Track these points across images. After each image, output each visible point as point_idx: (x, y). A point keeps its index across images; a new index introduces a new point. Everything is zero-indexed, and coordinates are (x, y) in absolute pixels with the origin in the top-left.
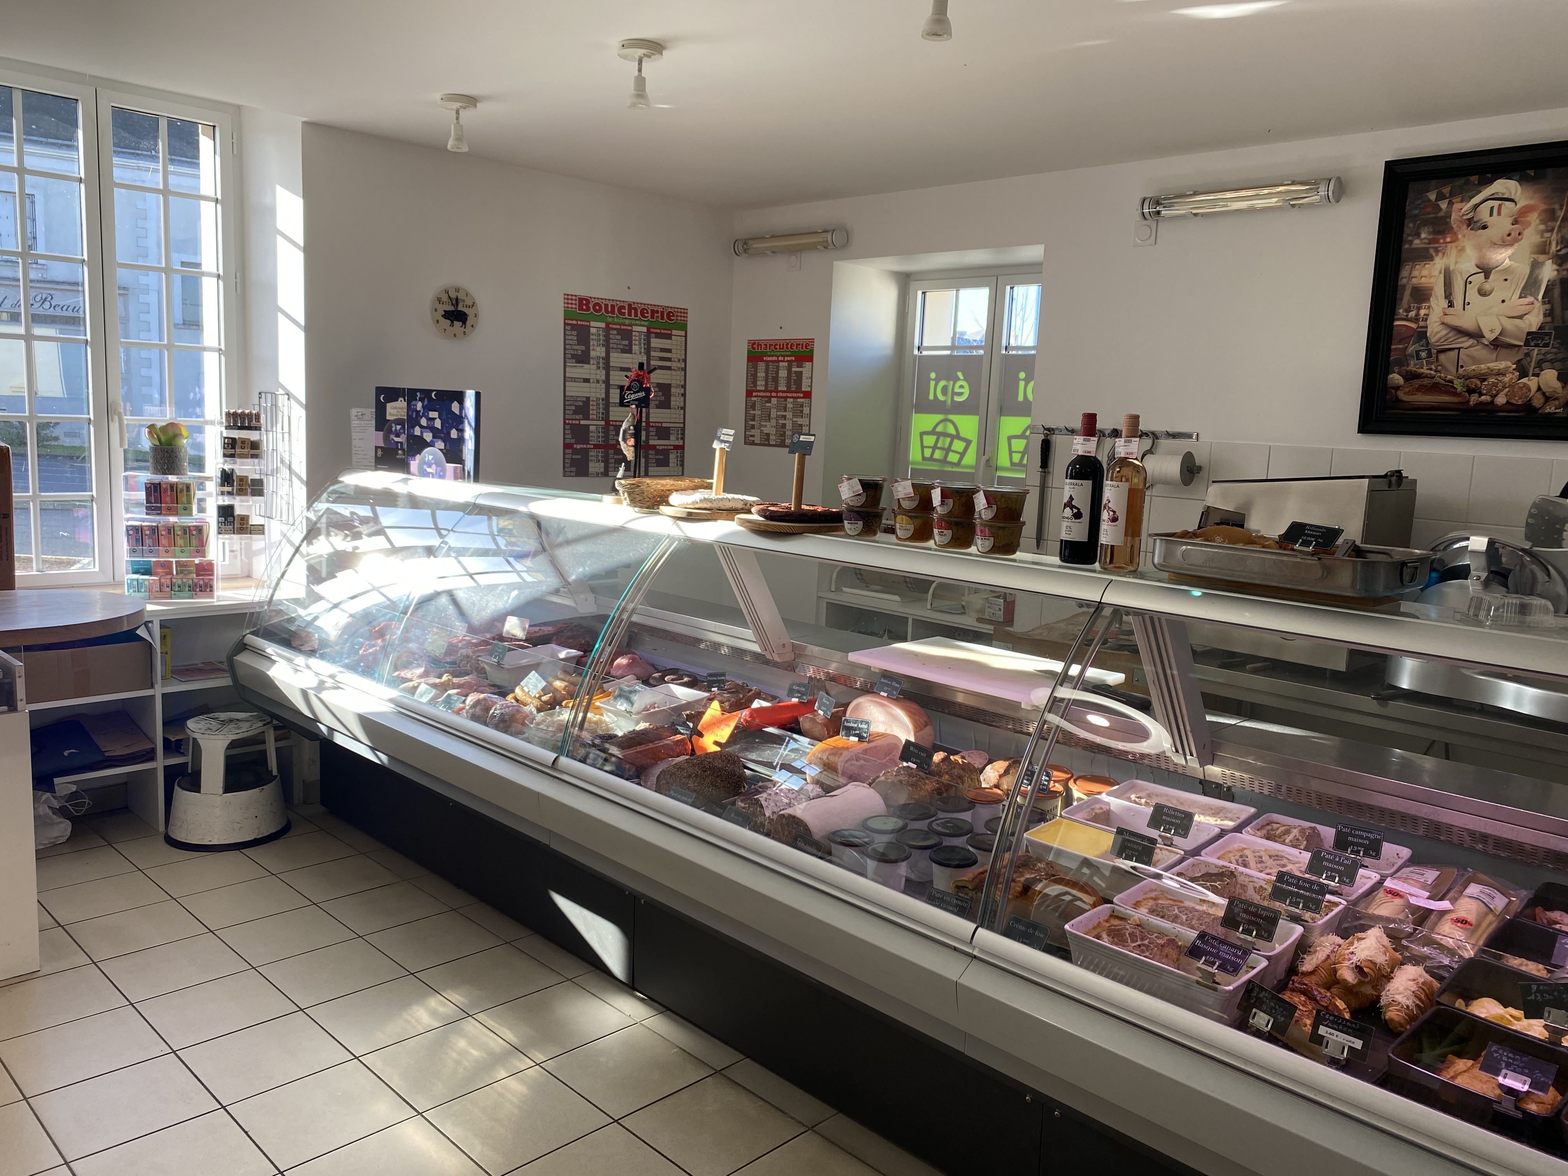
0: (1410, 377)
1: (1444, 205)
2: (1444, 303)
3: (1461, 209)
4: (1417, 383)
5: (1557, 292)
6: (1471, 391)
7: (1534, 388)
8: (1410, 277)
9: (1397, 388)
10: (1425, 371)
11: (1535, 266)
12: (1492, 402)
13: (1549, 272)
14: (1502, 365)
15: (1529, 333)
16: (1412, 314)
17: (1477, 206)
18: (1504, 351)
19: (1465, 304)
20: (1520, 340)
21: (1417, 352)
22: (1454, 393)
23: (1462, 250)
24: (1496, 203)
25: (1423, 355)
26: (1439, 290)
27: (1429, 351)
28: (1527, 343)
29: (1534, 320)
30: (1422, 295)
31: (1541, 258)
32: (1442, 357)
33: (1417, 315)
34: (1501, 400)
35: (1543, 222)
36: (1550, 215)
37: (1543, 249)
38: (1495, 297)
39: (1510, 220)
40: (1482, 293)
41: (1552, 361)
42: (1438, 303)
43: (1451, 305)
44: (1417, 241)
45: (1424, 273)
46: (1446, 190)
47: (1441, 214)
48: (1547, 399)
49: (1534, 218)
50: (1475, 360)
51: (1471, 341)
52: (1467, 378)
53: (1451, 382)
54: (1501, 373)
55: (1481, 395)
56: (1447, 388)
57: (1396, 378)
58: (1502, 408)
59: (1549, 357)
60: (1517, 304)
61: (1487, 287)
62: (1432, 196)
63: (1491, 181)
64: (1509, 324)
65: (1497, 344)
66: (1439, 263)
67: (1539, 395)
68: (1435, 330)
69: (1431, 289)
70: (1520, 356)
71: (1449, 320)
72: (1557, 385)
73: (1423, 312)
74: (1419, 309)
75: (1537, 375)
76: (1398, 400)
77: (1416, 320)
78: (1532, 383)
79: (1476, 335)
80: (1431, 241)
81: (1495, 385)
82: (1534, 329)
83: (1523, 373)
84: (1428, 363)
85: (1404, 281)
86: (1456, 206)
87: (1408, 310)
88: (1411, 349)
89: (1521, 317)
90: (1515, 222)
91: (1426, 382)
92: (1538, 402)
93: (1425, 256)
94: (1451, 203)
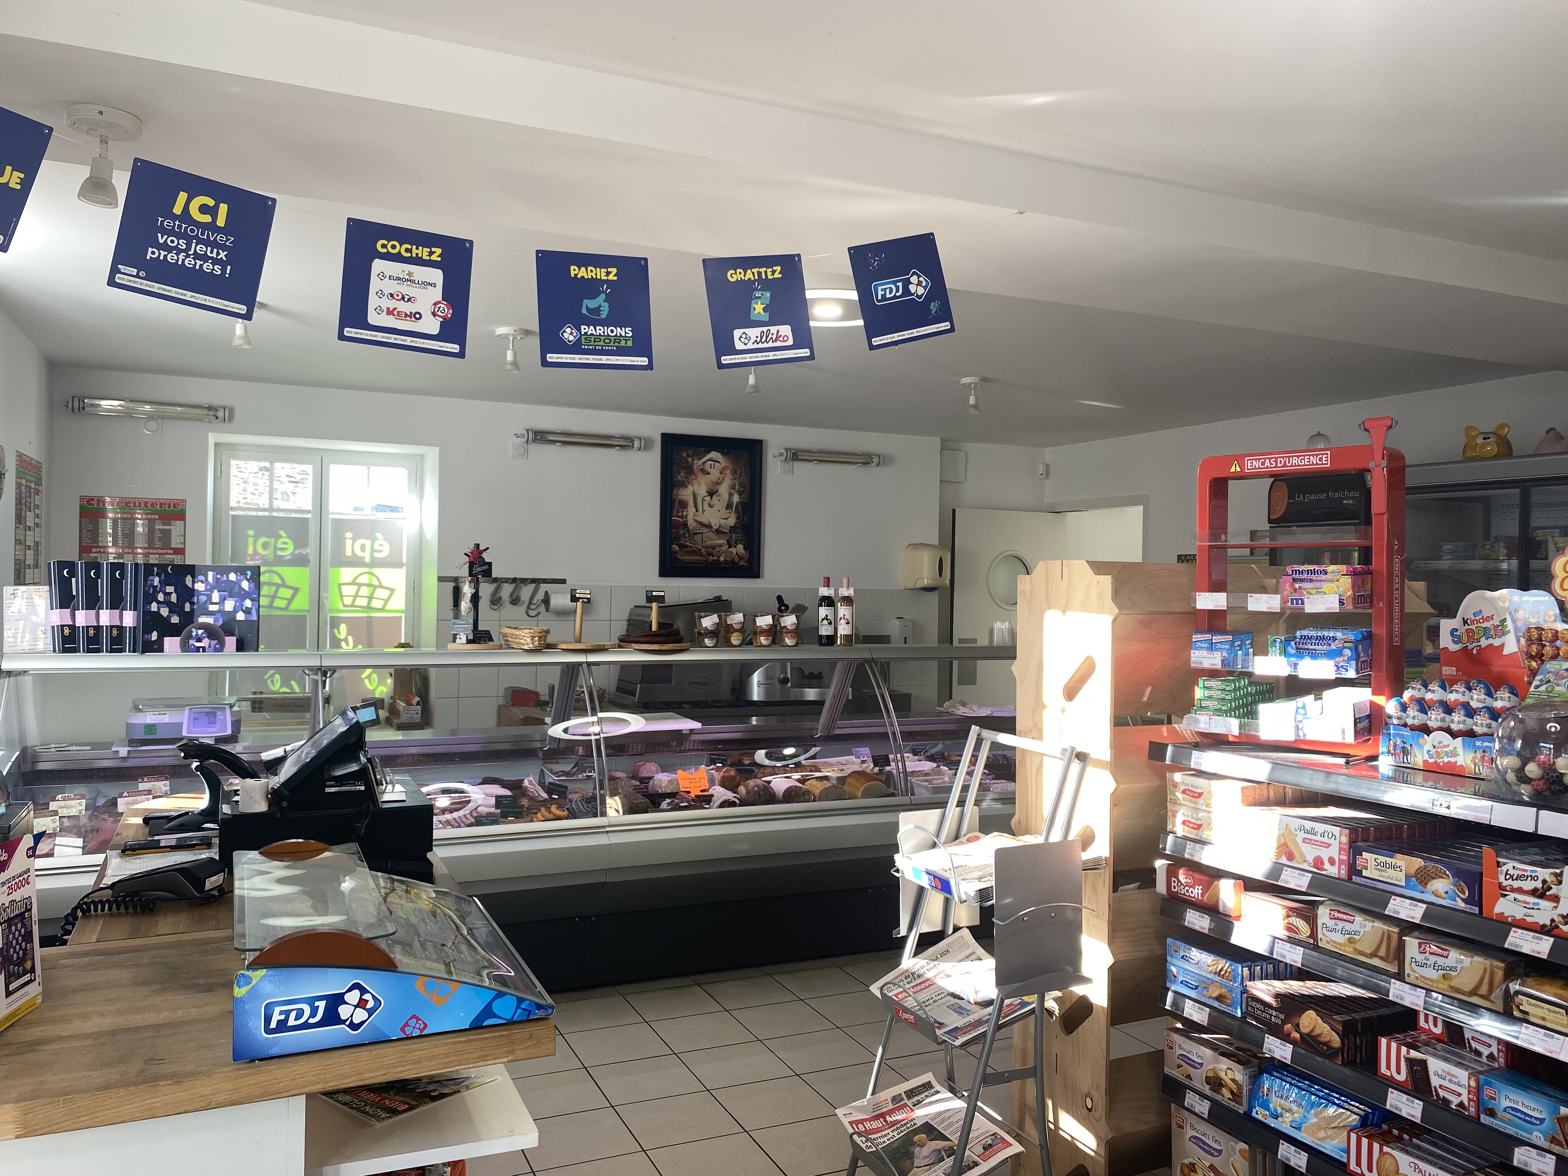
0: (682, 546)
1: (690, 460)
2: (694, 510)
3: (698, 463)
4: (685, 549)
5: (740, 508)
6: (709, 554)
7: (735, 553)
8: (678, 495)
9: (676, 552)
10: (688, 544)
11: (731, 495)
12: (718, 560)
13: (736, 498)
14: (721, 542)
15: (731, 527)
16: (680, 514)
17: (704, 463)
18: (721, 535)
19: (703, 511)
20: (726, 529)
21: (684, 534)
22: (702, 555)
23: (700, 483)
24: (712, 463)
25: (687, 535)
26: (691, 503)
27: (689, 533)
28: (730, 532)
29: (732, 521)
30: (684, 505)
31: (733, 491)
32: (695, 537)
33: (682, 515)
34: (722, 559)
35: (732, 474)
36: (734, 472)
37: (733, 487)
38: (716, 508)
39: (719, 472)
40: (711, 506)
41: (741, 541)
42: (691, 509)
43: (697, 511)
44: (679, 477)
45: (684, 493)
46: (690, 452)
47: (689, 464)
48: (740, 558)
49: (728, 472)
50: (710, 539)
51: (707, 530)
52: (706, 547)
53: (700, 549)
54: (721, 546)
55: (713, 556)
56: (698, 552)
57: (675, 547)
58: (722, 563)
59: (740, 538)
60: (724, 513)
61: (712, 503)
62: (684, 455)
63: (709, 452)
64: (723, 522)
65: (718, 532)
66: (690, 489)
67: (737, 556)
68: (691, 523)
69: (687, 502)
70: (728, 538)
71: (697, 518)
72: (743, 551)
73: (685, 513)
74: (683, 512)
75: (735, 547)
76: (677, 559)
77: (682, 517)
78: (734, 550)
79: (709, 526)
80: (686, 478)
81: (719, 551)
82: (733, 525)
83: (730, 547)
84: (690, 540)
85: (675, 497)
86: (696, 461)
87: (678, 512)
88: (681, 532)
89: (727, 519)
90: (721, 473)
91: (689, 549)
92: (736, 560)
93: (684, 485)
94: (693, 460)
